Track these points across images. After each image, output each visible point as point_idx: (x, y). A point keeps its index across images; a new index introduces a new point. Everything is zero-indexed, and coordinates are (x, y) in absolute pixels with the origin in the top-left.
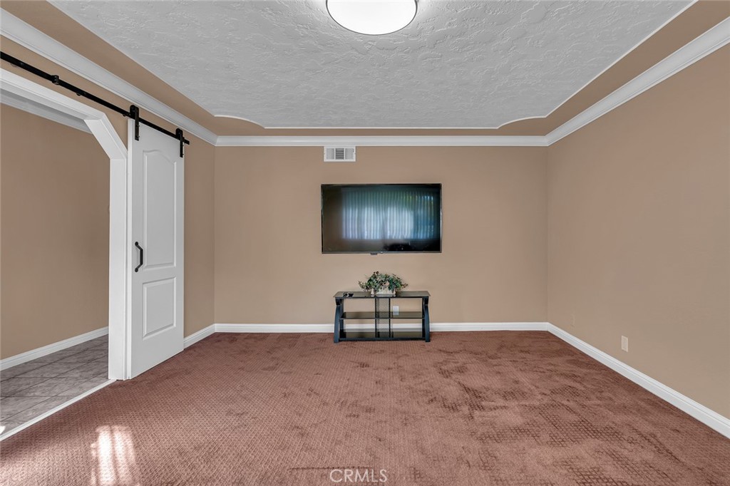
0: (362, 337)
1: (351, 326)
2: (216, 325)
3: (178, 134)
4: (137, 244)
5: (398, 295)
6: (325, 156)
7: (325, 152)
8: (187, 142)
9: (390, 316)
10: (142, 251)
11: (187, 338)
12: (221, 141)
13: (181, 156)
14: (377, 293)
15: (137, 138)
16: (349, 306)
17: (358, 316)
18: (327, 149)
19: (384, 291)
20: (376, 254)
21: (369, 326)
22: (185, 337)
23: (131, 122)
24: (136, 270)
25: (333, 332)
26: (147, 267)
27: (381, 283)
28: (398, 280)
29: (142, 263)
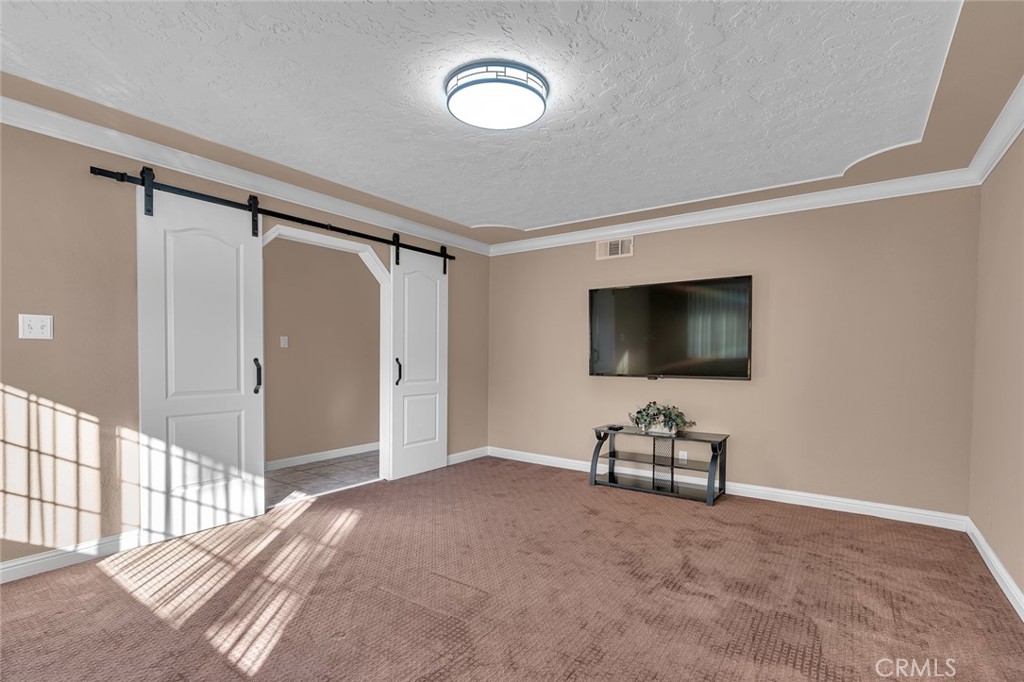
0: (636, 485)
1: (623, 469)
2: (489, 448)
3: (443, 253)
4: (397, 360)
5: (680, 435)
6: (597, 253)
7: (597, 248)
8: (452, 258)
9: (672, 463)
10: (400, 366)
11: (451, 456)
12: (495, 250)
13: (445, 273)
14: (650, 430)
15: (397, 263)
16: (623, 443)
17: (634, 458)
18: (600, 245)
19: (659, 428)
20: (656, 378)
21: (646, 473)
22: (448, 454)
23: (393, 248)
24: (397, 383)
25: (589, 471)
26: (408, 381)
27: (654, 417)
28: (680, 415)
29: (400, 377)
